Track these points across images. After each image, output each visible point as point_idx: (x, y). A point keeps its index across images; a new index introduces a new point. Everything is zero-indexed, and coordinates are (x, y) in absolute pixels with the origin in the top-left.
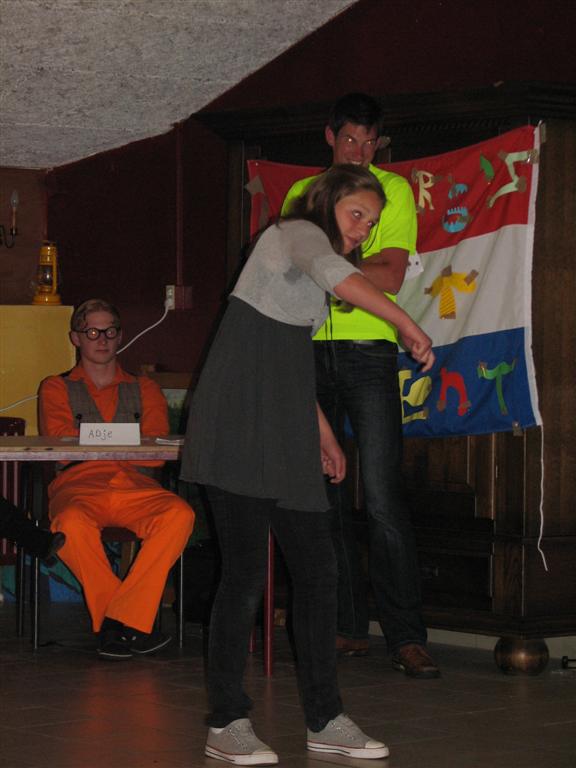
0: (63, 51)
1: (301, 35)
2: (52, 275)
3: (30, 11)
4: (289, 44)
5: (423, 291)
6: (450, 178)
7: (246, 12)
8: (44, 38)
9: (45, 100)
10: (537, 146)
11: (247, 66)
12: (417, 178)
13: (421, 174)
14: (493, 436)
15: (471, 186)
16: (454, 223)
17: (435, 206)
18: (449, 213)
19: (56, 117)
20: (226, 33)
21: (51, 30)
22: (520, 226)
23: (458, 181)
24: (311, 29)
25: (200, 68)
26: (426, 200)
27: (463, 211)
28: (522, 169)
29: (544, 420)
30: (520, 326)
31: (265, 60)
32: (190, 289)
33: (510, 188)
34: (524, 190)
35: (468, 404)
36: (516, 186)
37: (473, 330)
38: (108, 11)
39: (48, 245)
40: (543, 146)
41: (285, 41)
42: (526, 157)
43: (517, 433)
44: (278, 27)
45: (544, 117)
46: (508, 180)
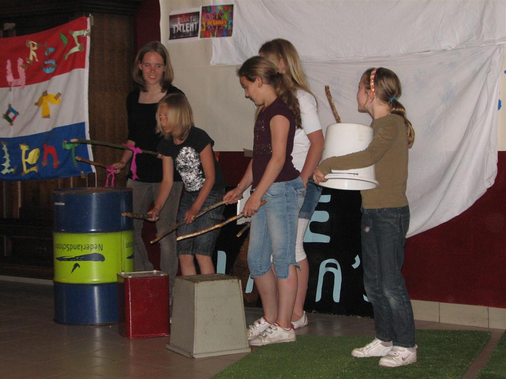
5: (34, 104)
6: (46, 45)
10: (89, 27)
12: (29, 45)
13: (31, 43)
14: (72, 178)
15: (56, 48)
16: (49, 68)
17: (38, 59)
18: (46, 63)
22: (82, 69)
23: (50, 47)
26: (33, 56)
27: (53, 62)
28: (82, 39)
29: (96, 170)
30: (82, 121)
33: (75, 49)
34: (83, 50)
35: (58, 162)
36: (79, 48)
37: (59, 124)
40: (92, 28)
42: (83, 33)
43: (83, 177)
45: (92, 12)
46: (74, 45)
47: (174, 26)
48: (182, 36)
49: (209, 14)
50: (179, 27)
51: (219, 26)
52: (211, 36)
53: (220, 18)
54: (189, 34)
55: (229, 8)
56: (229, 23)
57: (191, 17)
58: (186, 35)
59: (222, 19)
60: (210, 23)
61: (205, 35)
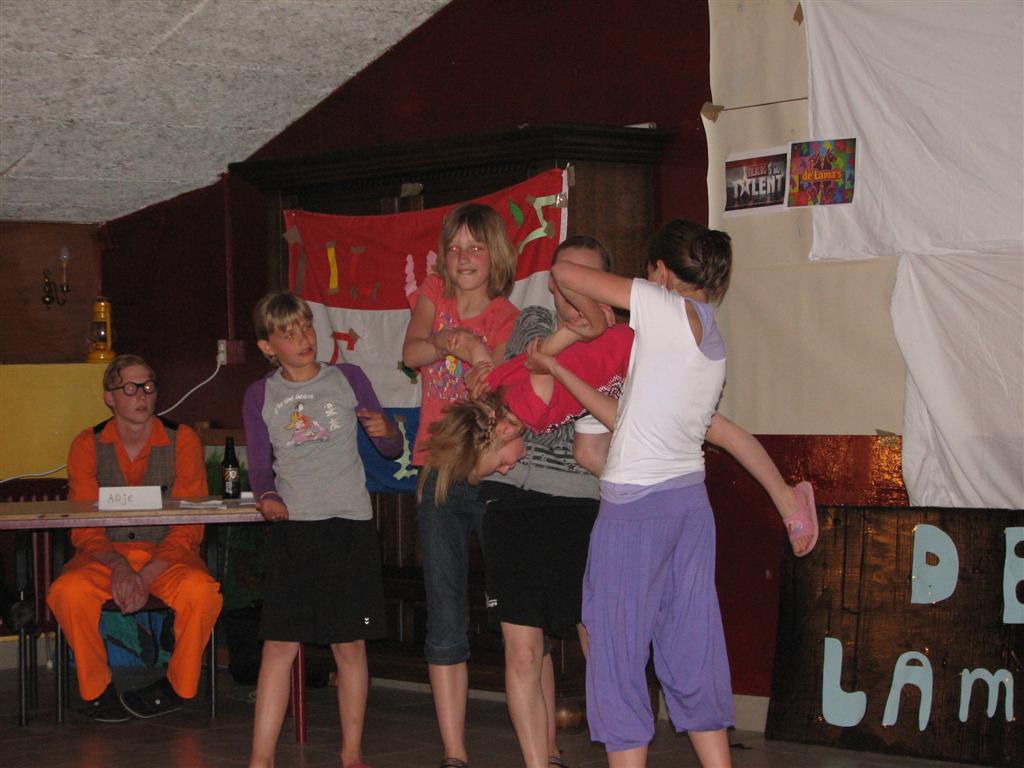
0: (90, 102)
1: (341, 81)
2: (105, 332)
3: (50, 62)
4: (330, 90)
7: (280, 58)
8: (68, 90)
9: (81, 153)
10: (565, 189)
11: (289, 114)
19: (95, 170)
20: (262, 80)
21: (75, 81)
24: (351, 74)
25: (239, 117)
28: (551, 213)
31: (307, 107)
32: (241, 343)
33: (539, 233)
34: (553, 233)
36: (545, 231)
38: (133, 59)
39: (102, 301)
40: (572, 189)
41: (325, 87)
42: (554, 201)
44: (316, 73)
45: (570, 159)
46: (536, 225)
47: (736, 183)
48: (751, 204)
49: (806, 159)
50: (745, 184)
51: (827, 183)
52: (811, 202)
53: (828, 167)
54: (764, 199)
55: (847, 146)
56: (847, 178)
57: (770, 165)
58: (759, 202)
59: (833, 168)
60: (807, 177)
61: (798, 200)
